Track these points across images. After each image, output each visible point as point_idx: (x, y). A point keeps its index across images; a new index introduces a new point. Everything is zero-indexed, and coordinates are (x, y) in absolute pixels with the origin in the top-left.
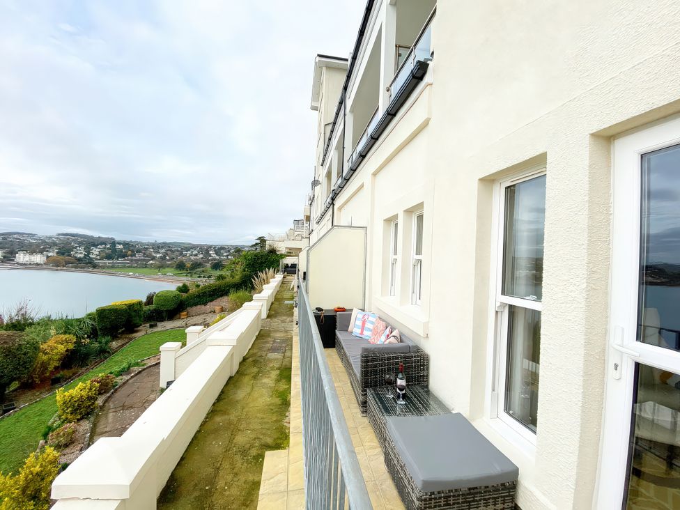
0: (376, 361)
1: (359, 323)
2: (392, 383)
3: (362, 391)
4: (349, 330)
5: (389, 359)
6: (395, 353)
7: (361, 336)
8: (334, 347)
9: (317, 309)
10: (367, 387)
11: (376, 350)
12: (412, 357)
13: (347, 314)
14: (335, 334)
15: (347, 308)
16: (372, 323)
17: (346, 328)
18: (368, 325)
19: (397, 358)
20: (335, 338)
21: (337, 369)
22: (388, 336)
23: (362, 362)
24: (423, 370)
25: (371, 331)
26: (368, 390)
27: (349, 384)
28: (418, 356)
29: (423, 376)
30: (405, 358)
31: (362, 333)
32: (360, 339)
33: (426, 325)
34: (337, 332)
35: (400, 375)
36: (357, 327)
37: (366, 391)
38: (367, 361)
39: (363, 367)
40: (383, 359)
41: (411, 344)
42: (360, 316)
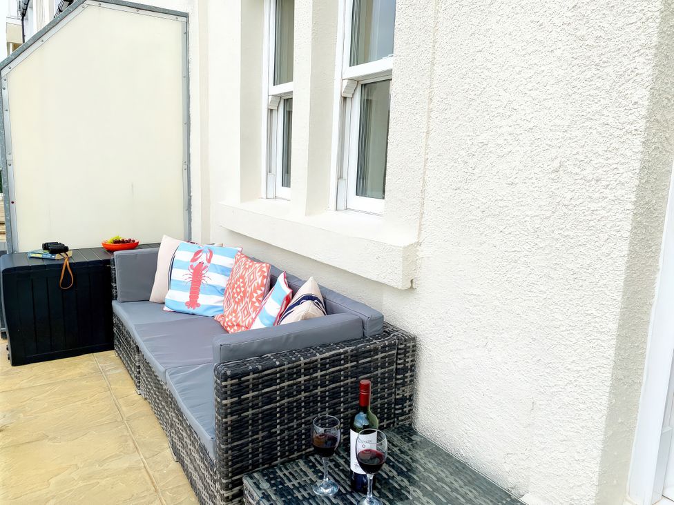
0: (271, 382)
1: (182, 275)
2: (335, 449)
3: (227, 488)
4: (154, 296)
5: (311, 368)
6: (326, 346)
7: (191, 310)
8: (109, 346)
9: (46, 247)
10: (242, 471)
11: (266, 348)
12: (376, 351)
13: (143, 255)
14: (110, 312)
15: (141, 240)
16: (224, 271)
17: (142, 294)
18: (214, 279)
19: (335, 361)
20: (111, 325)
21: (124, 409)
22: (288, 299)
23: (222, 393)
24: (404, 384)
25: (223, 292)
26: (247, 483)
27: (169, 452)
28: (392, 346)
29: (403, 400)
30: (356, 356)
31: (193, 302)
32: (188, 317)
33: (410, 254)
34: (117, 306)
35: (361, 421)
36: (180, 286)
37: (240, 483)
38: (239, 390)
39: (225, 411)
40: (294, 373)
41: (365, 315)
42: (185, 256)
